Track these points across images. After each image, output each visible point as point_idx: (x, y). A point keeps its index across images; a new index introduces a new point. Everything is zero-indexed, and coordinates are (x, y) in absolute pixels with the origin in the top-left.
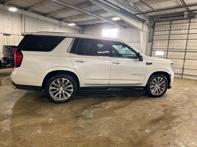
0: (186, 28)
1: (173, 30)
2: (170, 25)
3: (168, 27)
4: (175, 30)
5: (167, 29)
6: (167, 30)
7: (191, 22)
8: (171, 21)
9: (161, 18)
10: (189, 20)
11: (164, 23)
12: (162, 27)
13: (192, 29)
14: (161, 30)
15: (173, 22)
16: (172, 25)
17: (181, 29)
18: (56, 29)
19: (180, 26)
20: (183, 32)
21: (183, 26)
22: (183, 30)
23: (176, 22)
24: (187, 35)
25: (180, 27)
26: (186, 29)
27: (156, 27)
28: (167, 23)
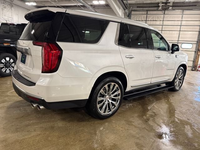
0: (161, 19)
1: (149, 21)
2: (146, 15)
3: (144, 17)
4: (151, 21)
5: (143, 19)
6: (143, 21)
7: (165, 14)
8: (147, 11)
9: (138, 7)
10: (163, 12)
11: (141, 13)
12: (138, 17)
13: (166, 21)
14: (138, 20)
15: (149, 12)
16: (148, 16)
17: (156, 20)
18: (5, 7)
19: (155, 17)
20: (158, 23)
21: (158, 18)
22: (158, 21)
23: (151, 12)
24: (161, 26)
25: (155, 19)
26: (161, 21)
27: (132, 16)
28: (144, 13)
